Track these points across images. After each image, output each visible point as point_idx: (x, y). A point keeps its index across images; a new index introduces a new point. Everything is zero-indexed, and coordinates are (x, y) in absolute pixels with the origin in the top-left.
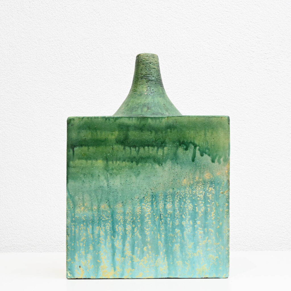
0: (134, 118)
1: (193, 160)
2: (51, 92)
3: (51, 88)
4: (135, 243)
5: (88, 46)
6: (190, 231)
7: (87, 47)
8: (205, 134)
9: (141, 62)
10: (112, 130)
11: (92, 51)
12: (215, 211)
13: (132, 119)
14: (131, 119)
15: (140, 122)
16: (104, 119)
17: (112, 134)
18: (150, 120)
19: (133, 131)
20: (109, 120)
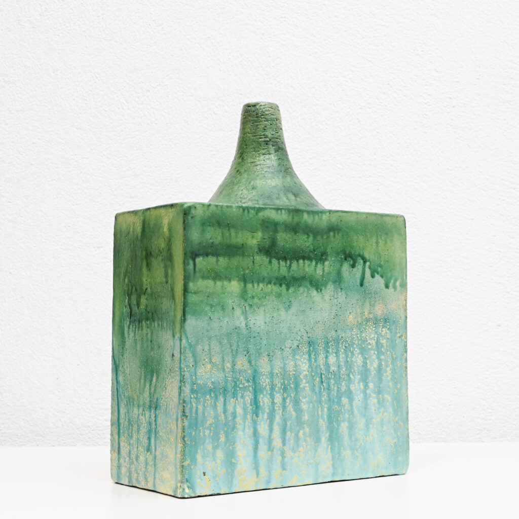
0: (283, 211)
1: (362, 285)
2: (76, 161)
3: (76, 155)
4: (287, 424)
5: (142, 82)
6: (361, 400)
7: (140, 83)
8: (377, 243)
9: (262, 117)
10: (253, 231)
11: (149, 91)
12: (391, 366)
13: (281, 211)
14: (279, 211)
15: (293, 218)
16: (241, 209)
17: (253, 237)
18: (305, 216)
19: (283, 233)
20: (248, 211)
